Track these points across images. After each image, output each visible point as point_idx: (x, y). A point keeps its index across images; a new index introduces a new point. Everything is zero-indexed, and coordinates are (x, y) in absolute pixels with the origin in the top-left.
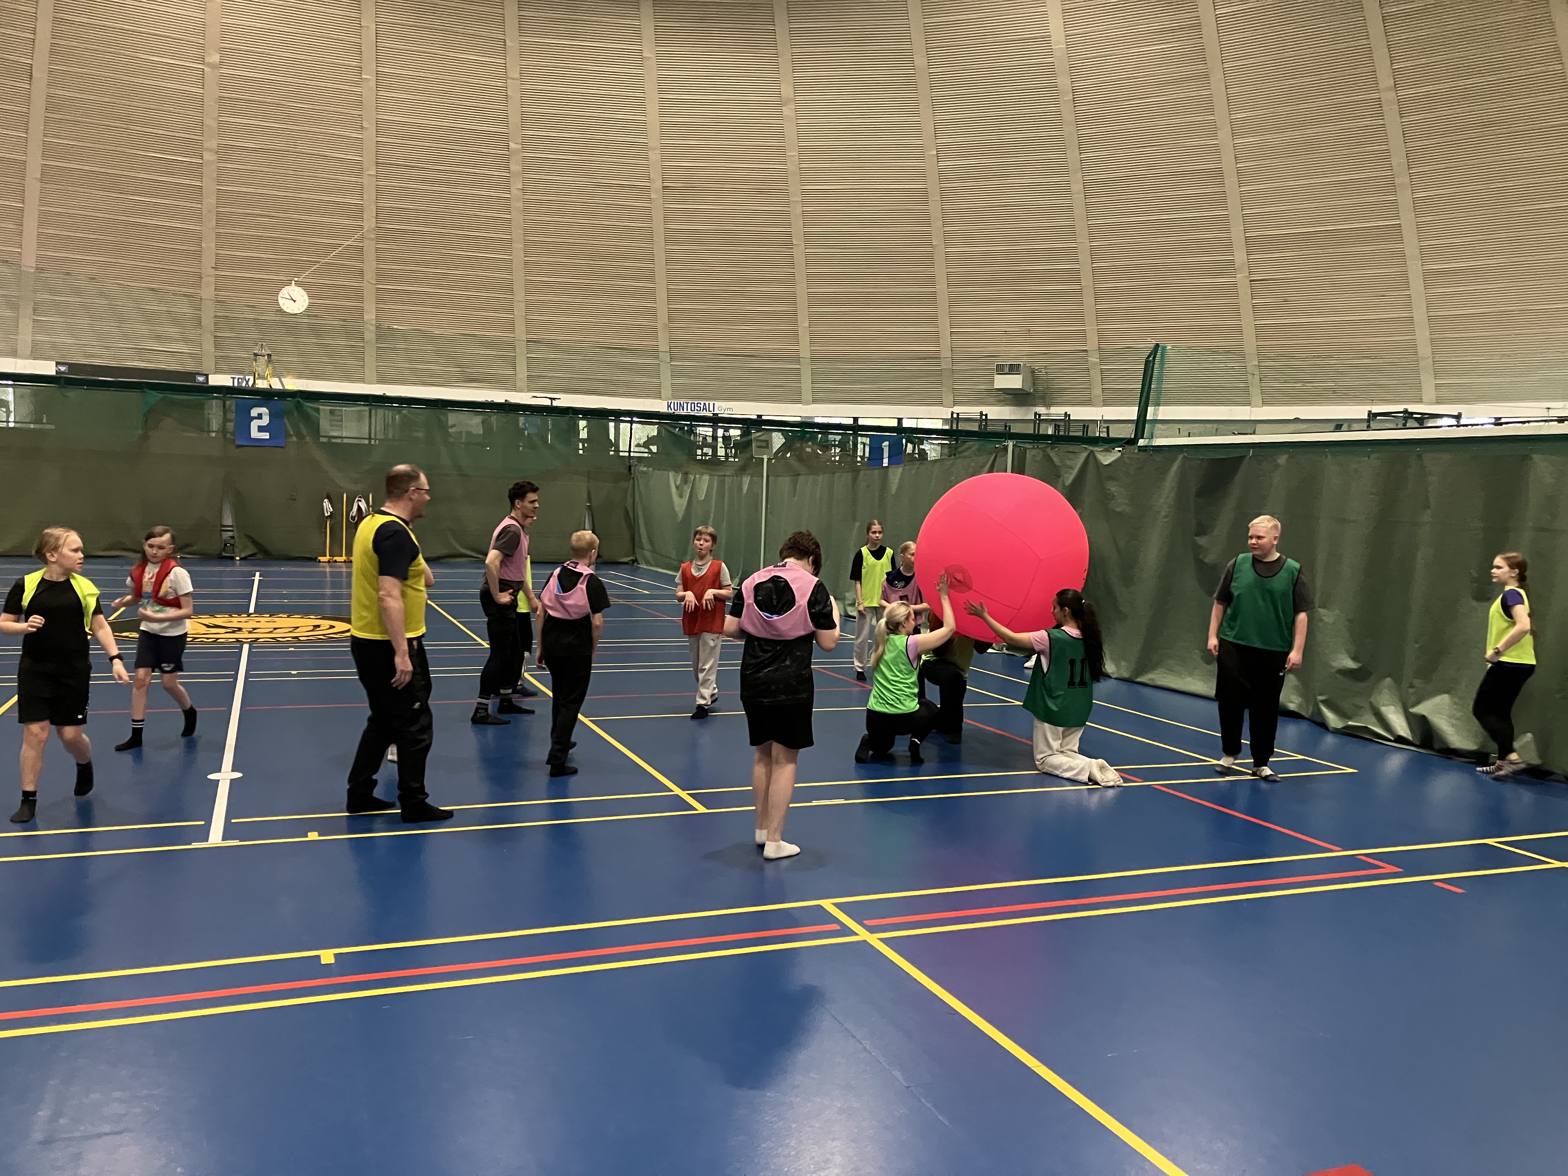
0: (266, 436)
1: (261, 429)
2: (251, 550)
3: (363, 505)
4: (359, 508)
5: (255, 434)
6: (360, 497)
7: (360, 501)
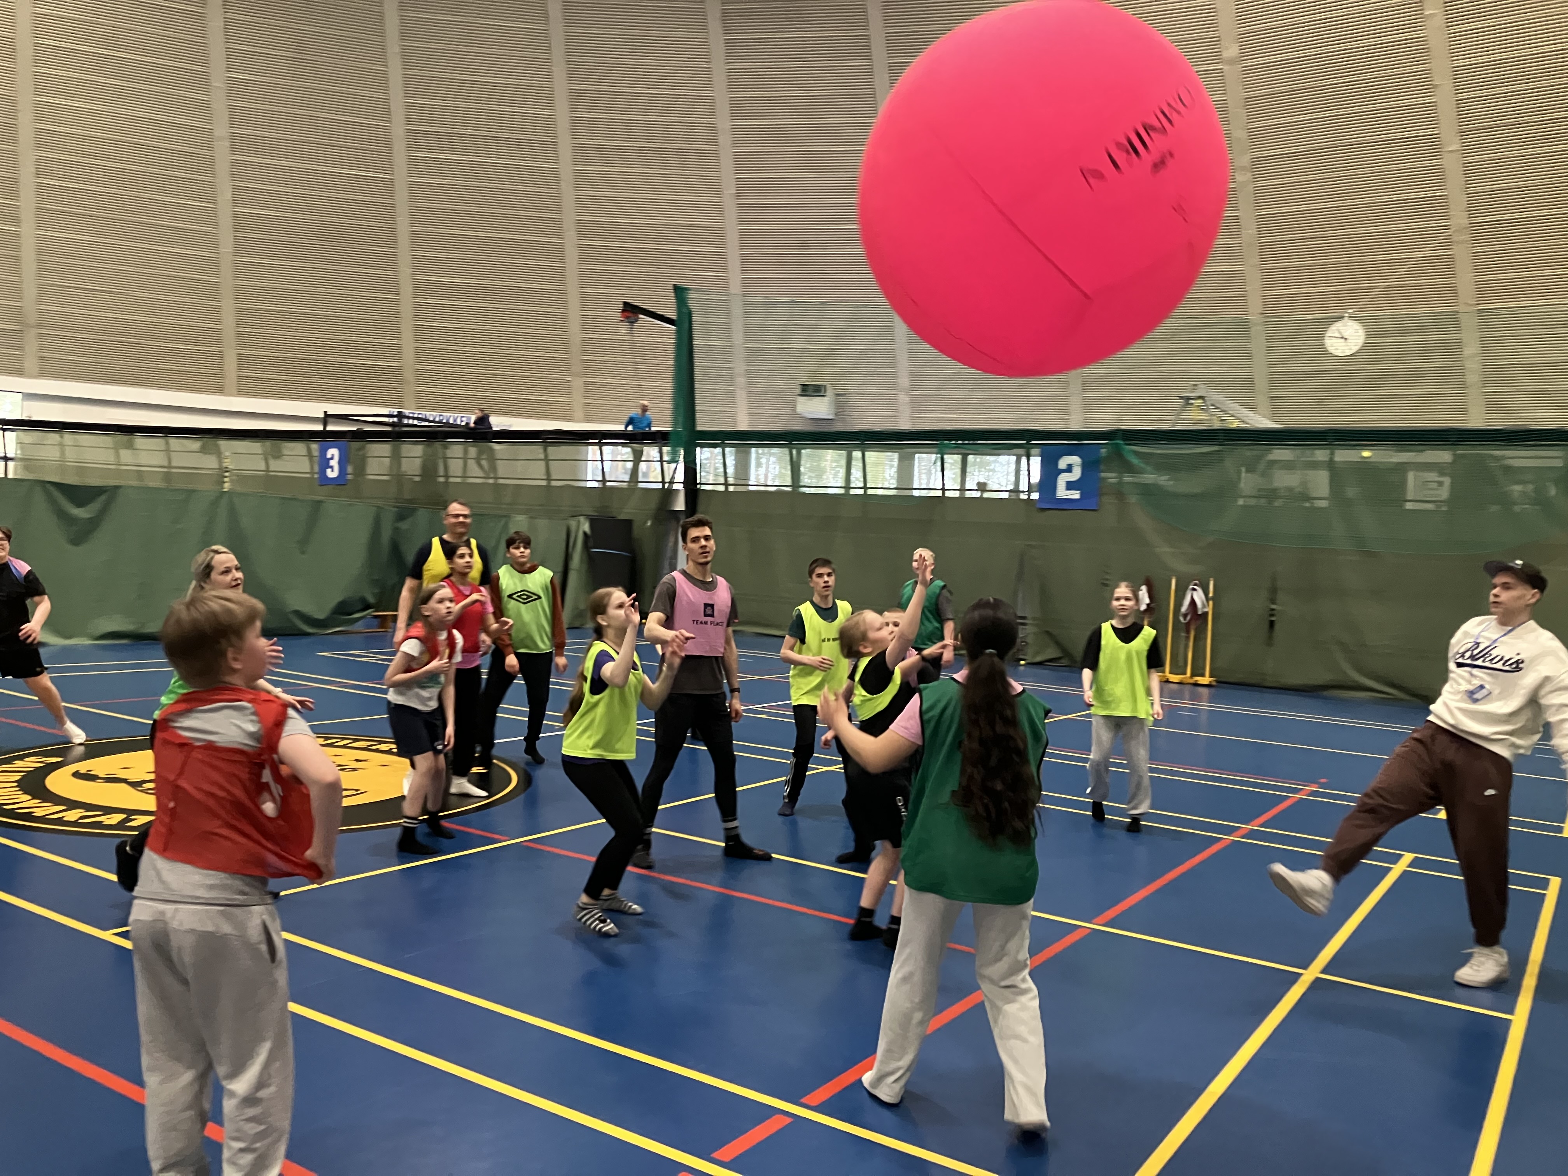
0: (1075, 495)
1: (1070, 486)
2: (1051, 652)
3: (1199, 597)
4: (1193, 602)
5: (1062, 492)
6: (1195, 585)
7: (1194, 590)
